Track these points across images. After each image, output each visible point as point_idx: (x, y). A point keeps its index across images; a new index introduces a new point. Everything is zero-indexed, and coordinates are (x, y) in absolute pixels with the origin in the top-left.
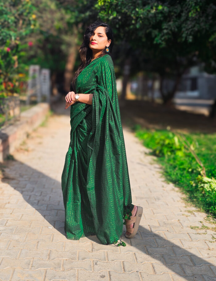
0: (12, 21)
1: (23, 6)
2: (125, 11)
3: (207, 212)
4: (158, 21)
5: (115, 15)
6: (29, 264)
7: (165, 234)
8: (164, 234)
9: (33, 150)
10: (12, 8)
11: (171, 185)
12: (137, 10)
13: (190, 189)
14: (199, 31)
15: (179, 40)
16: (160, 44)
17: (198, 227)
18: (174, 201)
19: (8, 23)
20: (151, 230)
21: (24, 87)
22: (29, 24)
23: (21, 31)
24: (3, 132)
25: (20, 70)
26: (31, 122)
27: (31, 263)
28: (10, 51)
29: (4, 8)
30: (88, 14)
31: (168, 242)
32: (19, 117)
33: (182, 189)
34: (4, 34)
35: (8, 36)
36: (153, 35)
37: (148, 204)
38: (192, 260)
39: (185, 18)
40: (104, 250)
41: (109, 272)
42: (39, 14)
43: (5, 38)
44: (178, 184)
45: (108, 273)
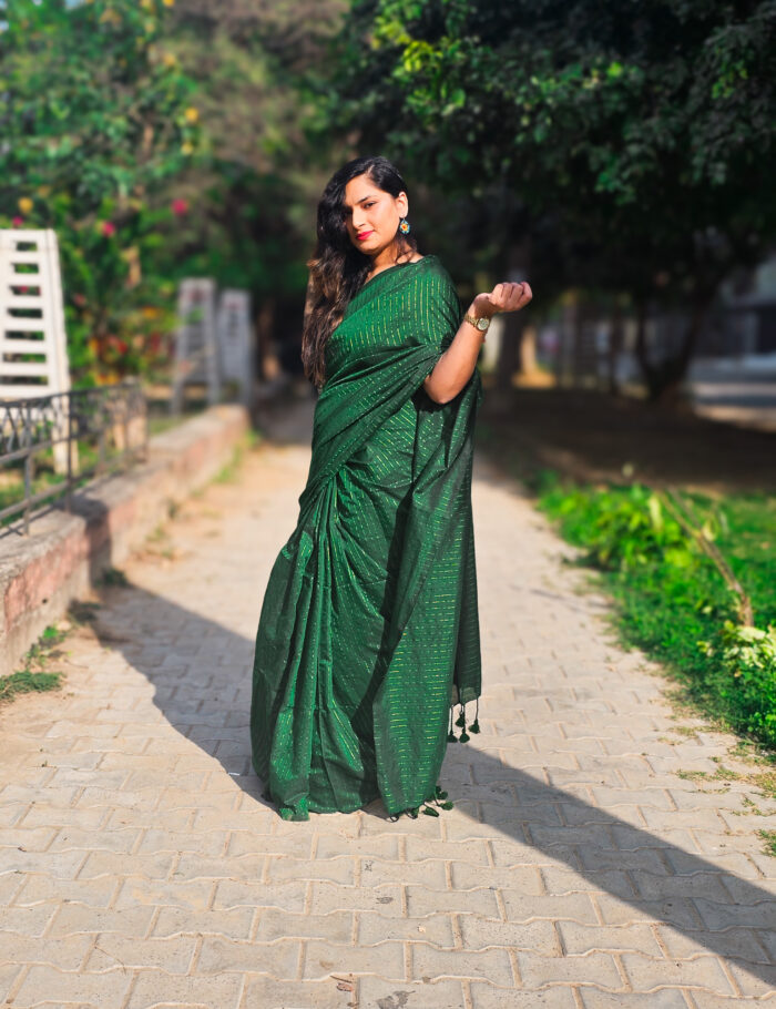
0: (118, 131)
1: (156, 79)
2: (494, 88)
3: (741, 730)
4: (607, 114)
5: (460, 100)
6: (167, 868)
7: (593, 793)
8: (589, 793)
9: (189, 555)
10: (118, 86)
11: (637, 655)
12: (534, 81)
13: (697, 666)
14: (748, 144)
15: (683, 179)
16: (617, 193)
17: (703, 774)
18: (639, 702)
19: (107, 138)
20: (550, 782)
21: (162, 352)
22: (177, 140)
23: (150, 164)
24: (91, 496)
25: (147, 294)
26: (184, 468)
27: (174, 865)
28: (112, 234)
29: (91, 90)
30: (371, 99)
31: (600, 814)
32: (145, 448)
33: (670, 666)
34: (93, 176)
35: (107, 183)
36: (594, 164)
37: (552, 710)
38: (666, 861)
39: (700, 100)
40: (395, 834)
41: (406, 888)
42: (211, 104)
43: (94, 190)
44: (658, 653)
45: (402, 890)
